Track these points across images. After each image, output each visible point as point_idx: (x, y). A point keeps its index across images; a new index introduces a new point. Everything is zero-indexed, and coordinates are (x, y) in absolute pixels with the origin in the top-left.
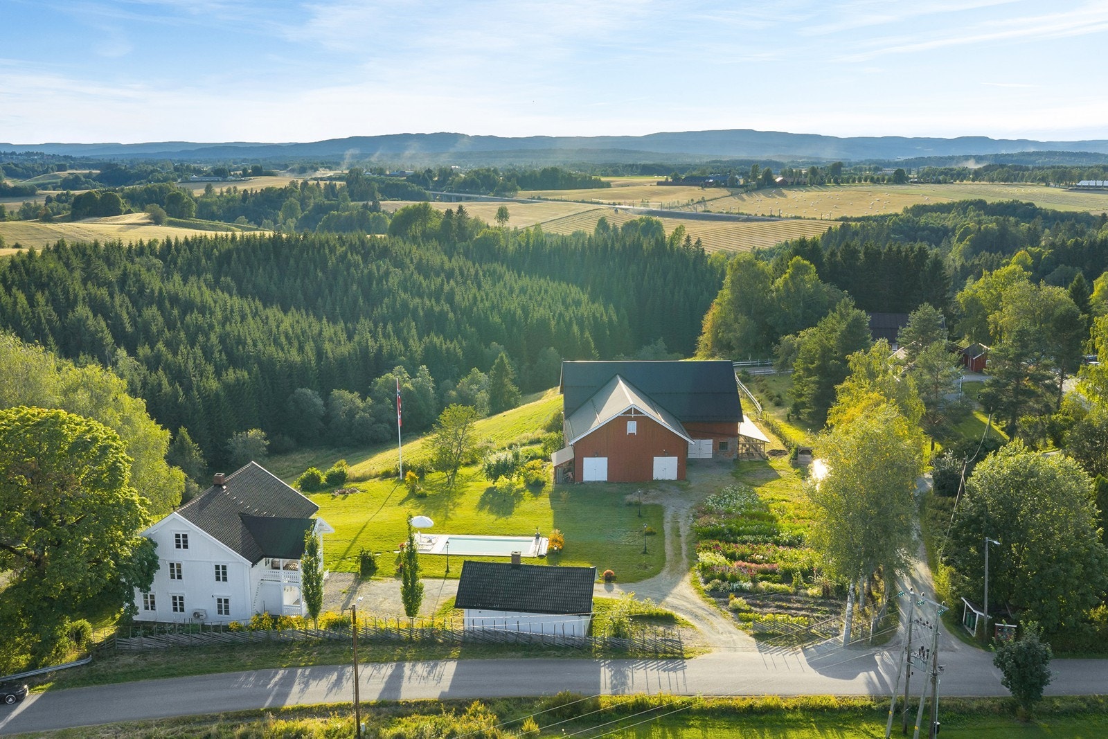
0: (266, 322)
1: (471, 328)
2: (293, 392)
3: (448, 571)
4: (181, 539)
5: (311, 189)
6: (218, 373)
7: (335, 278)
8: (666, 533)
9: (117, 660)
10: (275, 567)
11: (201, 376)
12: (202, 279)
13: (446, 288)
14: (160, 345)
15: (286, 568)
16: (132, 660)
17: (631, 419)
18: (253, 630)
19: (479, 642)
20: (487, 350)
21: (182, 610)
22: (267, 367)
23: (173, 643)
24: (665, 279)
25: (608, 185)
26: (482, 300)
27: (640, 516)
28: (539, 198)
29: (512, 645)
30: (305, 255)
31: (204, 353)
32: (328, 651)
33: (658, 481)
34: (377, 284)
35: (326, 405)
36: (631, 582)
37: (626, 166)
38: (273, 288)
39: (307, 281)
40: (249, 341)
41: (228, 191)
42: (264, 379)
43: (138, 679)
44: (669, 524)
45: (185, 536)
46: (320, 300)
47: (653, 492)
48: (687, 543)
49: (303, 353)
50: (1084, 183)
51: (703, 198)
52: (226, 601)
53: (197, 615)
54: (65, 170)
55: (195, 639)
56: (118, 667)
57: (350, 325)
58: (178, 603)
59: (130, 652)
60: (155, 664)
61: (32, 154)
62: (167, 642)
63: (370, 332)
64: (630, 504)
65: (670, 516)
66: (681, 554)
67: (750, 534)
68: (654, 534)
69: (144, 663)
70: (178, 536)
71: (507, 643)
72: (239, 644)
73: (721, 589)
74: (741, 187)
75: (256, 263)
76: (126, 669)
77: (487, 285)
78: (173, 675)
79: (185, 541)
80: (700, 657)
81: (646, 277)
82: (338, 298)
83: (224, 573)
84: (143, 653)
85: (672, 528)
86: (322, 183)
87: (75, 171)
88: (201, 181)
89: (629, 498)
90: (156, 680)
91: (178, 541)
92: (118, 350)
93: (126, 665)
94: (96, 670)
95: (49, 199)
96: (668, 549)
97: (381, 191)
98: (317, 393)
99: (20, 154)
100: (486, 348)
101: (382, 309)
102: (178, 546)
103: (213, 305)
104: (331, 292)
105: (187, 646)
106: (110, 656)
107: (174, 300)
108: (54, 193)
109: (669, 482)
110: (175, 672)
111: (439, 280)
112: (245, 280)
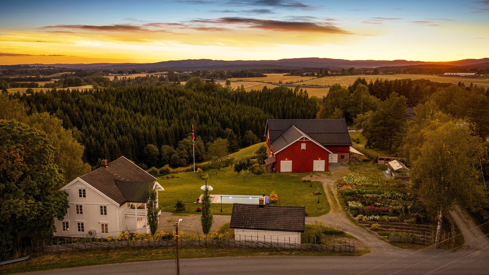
0: (135, 118)
1: (218, 122)
2: (146, 146)
3: (221, 211)
4: (82, 192)
5: (154, 77)
6: (115, 137)
7: (163, 103)
8: (326, 194)
9: (44, 258)
10: (132, 207)
11: (108, 138)
12: (110, 103)
13: (208, 107)
14: (91, 126)
15: (139, 208)
16: (51, 258)
17: (303, 142)
18: (120, 241)
19: (244, 247)
20: (225, 131)
21: (83, 230)
22: (136, 136)
23: (76, 248)
24: (293, 105)
25: (266, 76)
26: (222, 112)
27: (311, 186)
28: (240, 80)
29: (261, 248)
30: (151, 94)
31: (110, 130)
32: (161, 252)
33: (316, 172)
34: (180, 106)
35: (160, 151)
36: (316, 216)
37: (272, 70)
38: (139, 107)
39: (152, 104)
40: (128, 125)
41: (123, 78)
42: (134, 140)
43: (53, 268)
44: (326, 190)
45: (84, 191)
46: (157, 112)
47: (314, 176)
48: (338, 198)
49: (150, 130)
50: (446, 74)
51: (302, 80)
52: (106, 225)
53: (90, 233)
54: (63, 72)
55: (88, 245)
56: (43, 262)
57: (169, 121)
58: (81, 227)
59: (51, 253)
60: (65, 260)
61: (51, 67)
62: (73, 248)
63: (178, 123)
64: (305, 181)
65: (326, 186)
66: (337, 203)
67: (369, 194)
68: (321, 194)
69: (58, 259)
70: (80, 190)
71: (258, 247)
72: (112, 249)
73: (364, 219)
74: (316, 76)
75: (132, 98)
76: (48, 263)
77: (224, 107)
78: (73, 266)
79: (84, 193)
80: (366, 255)
81: (285, 105)
82: (165, 111)
83: (105, 211)
84: (59, 253)
85: (329, 192)
86: (158, 76)
87: (66, 73)
88: (113, 76)
89: (303, 179)
90: (63, 269)
91: (80, 193)
92: (74, 128)
93: (48, 261)
94: (31, 263)
95: (55, 82)
96: (330, 201)
97: (181, 78)
98: (156, 146)
99: (46, 67)
100: (224, 130)
101: (182, 115)
102: (81, 196)
103: (114, 111)
104: (162, 108)
105: (83, 250)
106: (40, 255)
107: (98, 110)
108: (57, 80)
109: (321, 172)
110: (74, 264)
111: (204, 105)
112: (128, 104)
